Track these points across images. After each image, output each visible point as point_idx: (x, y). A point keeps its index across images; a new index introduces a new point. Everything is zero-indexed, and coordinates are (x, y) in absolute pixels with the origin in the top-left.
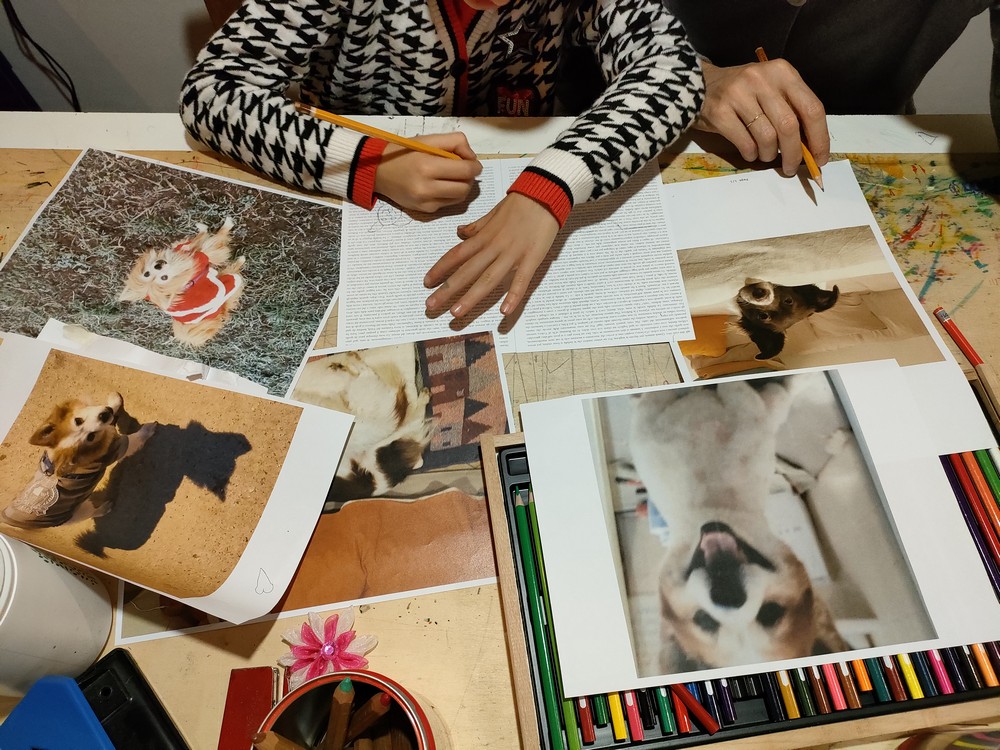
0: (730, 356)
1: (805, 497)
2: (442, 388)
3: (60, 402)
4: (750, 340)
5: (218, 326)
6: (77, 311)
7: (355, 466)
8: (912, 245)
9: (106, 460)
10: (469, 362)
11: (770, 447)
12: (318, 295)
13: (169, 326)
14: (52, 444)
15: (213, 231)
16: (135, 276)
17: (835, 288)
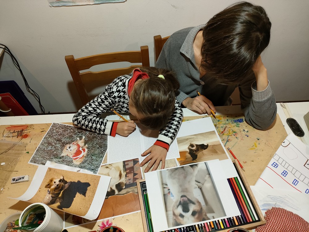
0: (187, 160)
1: (201, 189)
2: (129, 171)
3: (51, 179)
4: (191, 157)
5: (82, 160)
6: (53, 159)
7: (111, 188)
8: (223, 134)
9: (61, 190)
10: (134, 165)
11: (194, 179)
12: (103, 152)
13: (72, 161)
14: (50, 188)
15: (80, 139)
16: (65, 150)
17: (208, 144)
